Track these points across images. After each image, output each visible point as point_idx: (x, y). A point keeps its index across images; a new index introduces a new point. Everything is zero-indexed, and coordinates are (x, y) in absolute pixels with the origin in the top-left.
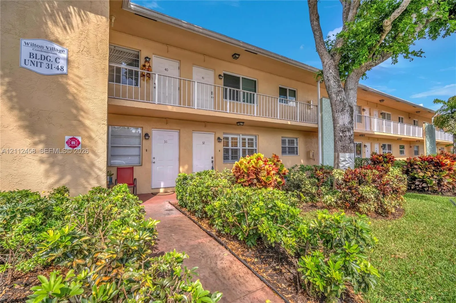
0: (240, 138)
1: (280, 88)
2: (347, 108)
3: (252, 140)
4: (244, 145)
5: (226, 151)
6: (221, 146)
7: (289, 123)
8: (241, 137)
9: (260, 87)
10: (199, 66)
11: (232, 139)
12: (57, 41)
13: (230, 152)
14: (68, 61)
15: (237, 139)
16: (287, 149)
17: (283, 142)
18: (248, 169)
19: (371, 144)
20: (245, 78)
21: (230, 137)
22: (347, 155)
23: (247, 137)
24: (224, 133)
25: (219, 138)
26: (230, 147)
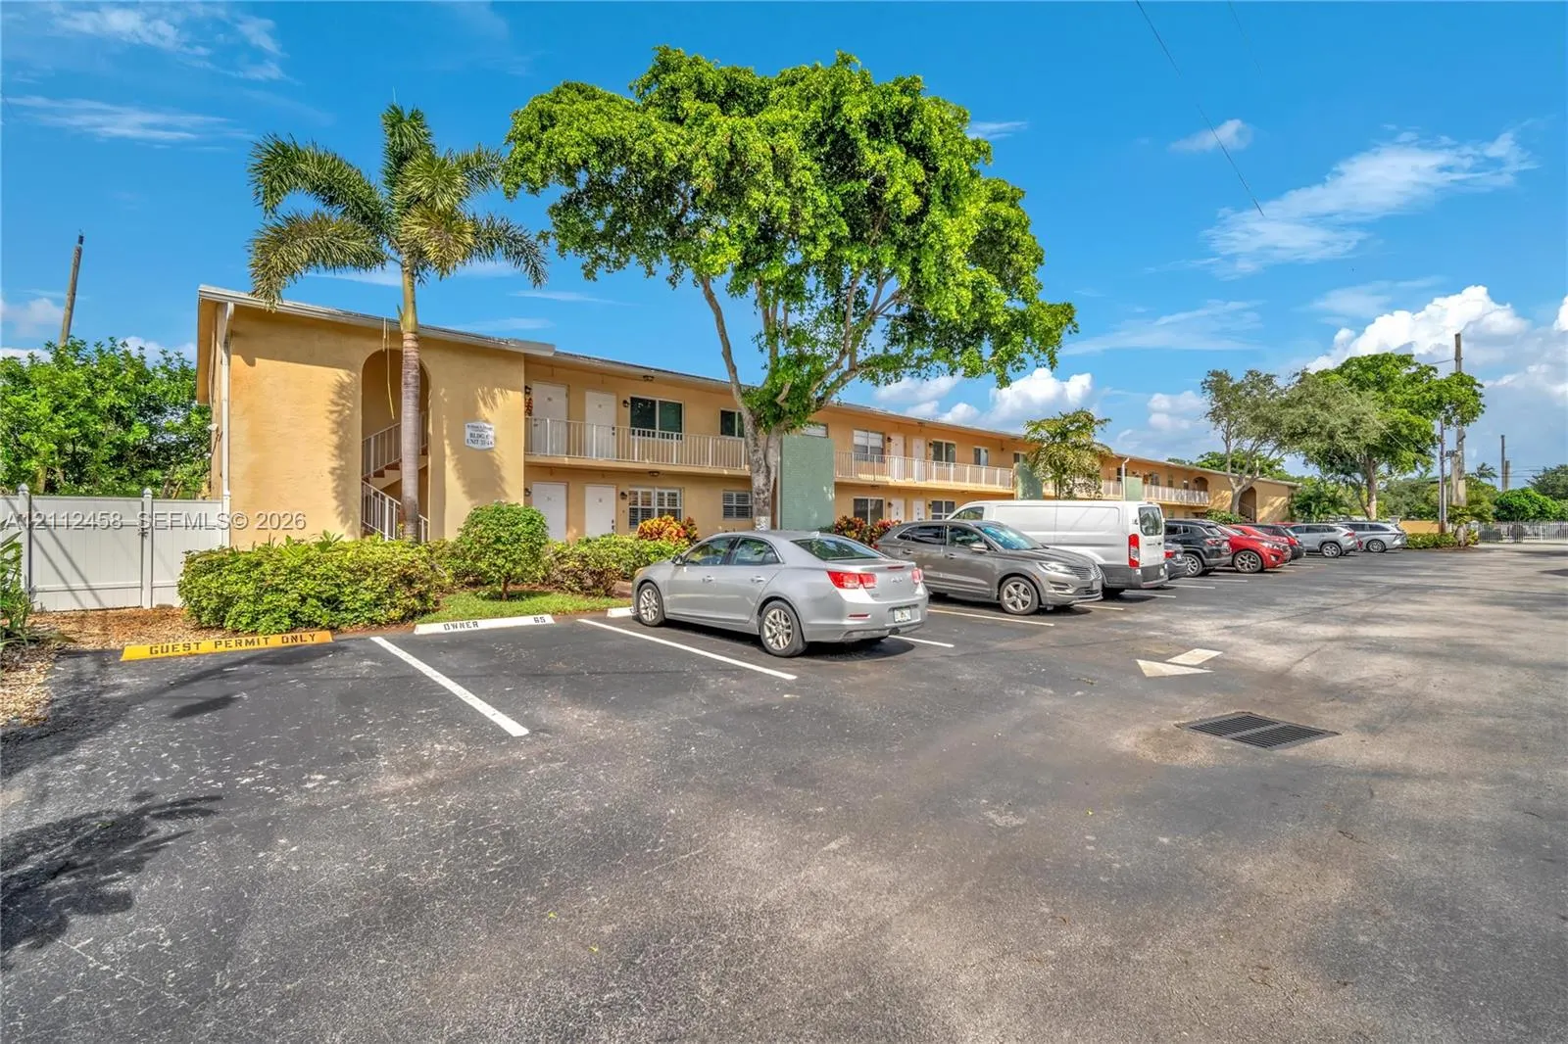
0: (654, 493)
1: (722, 412)
2: (763, 469)
3: (675, 495)
4: (661, 503)
5: (634, 511)
6: (626, 505)
7: (726, 472)
8: (657, 490)
9: (689, 416)
10: (594, 389)
11: (643, 493)
12: (487, 421)
13: (640, 513)
14: (495, 438)
15: (649, 494)
16: (735, 509)
17: (728, 498)
18: (651, 530)
19: (906, 501)
20: (666, 403)
21: (640, 491)
22: (763, 519)
23: (666, 492)
24: (631, 486)
25: (623, 494)
26: (640, 506)
